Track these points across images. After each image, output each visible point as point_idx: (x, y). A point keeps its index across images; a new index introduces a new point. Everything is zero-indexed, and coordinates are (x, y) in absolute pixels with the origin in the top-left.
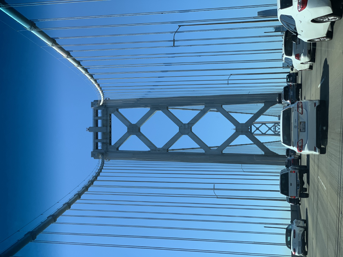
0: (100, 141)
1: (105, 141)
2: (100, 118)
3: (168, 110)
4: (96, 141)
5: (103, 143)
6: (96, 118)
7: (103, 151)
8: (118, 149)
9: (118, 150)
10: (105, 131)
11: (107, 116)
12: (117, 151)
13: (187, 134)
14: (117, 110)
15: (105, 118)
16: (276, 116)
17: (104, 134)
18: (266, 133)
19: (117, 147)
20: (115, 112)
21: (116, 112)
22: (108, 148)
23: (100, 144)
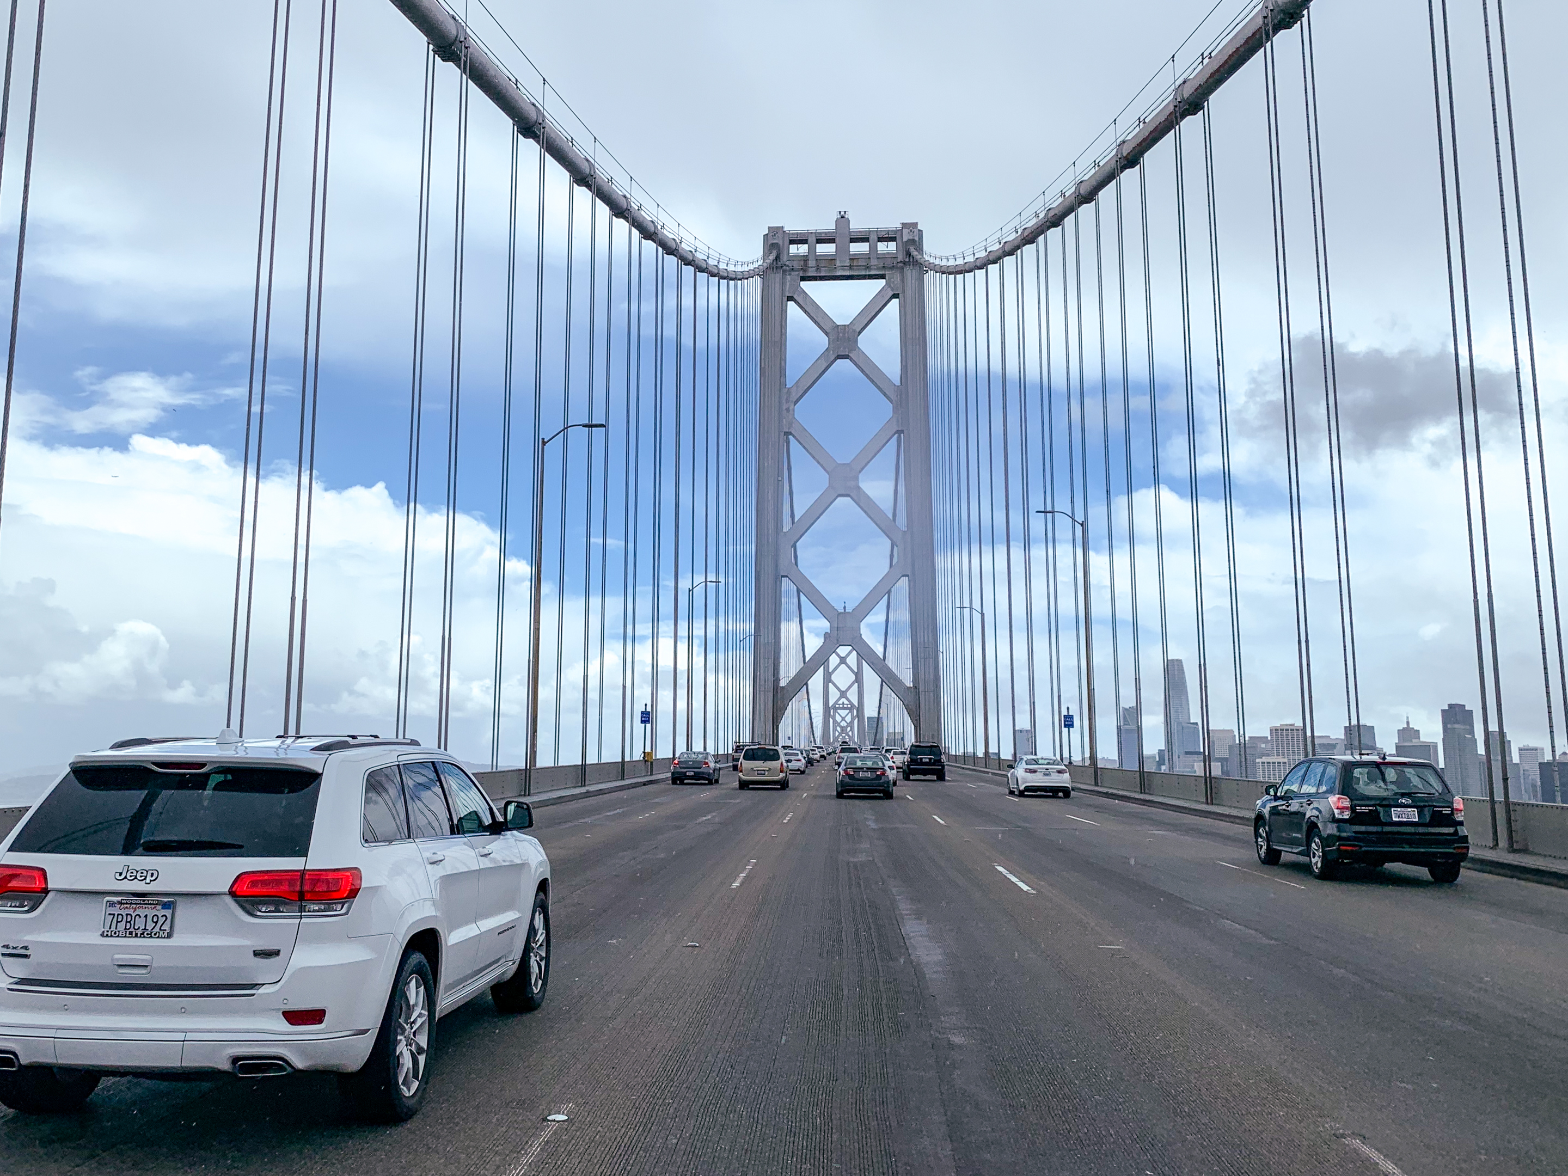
0: (812, 249)
1: (812, 263)
2: (873, 248)
3: (895, 434)
4: (812, 240)
5: (805, 259)
6: (873, 237)
7: (784, 258)
8: (790, 298)
9: (788, 300)
10: (838, 264)
11: (878, 269)
12: (785, 299)
13: (831, 486)
14: (895, 296)
15: (874, 262)
16: (879, 713)
17: (831, 260)
18: (830, 684)
19: (795, 297)
20: (889, 289)
21: (891, 293)
22: (793, 273)
23: (803, 249)
